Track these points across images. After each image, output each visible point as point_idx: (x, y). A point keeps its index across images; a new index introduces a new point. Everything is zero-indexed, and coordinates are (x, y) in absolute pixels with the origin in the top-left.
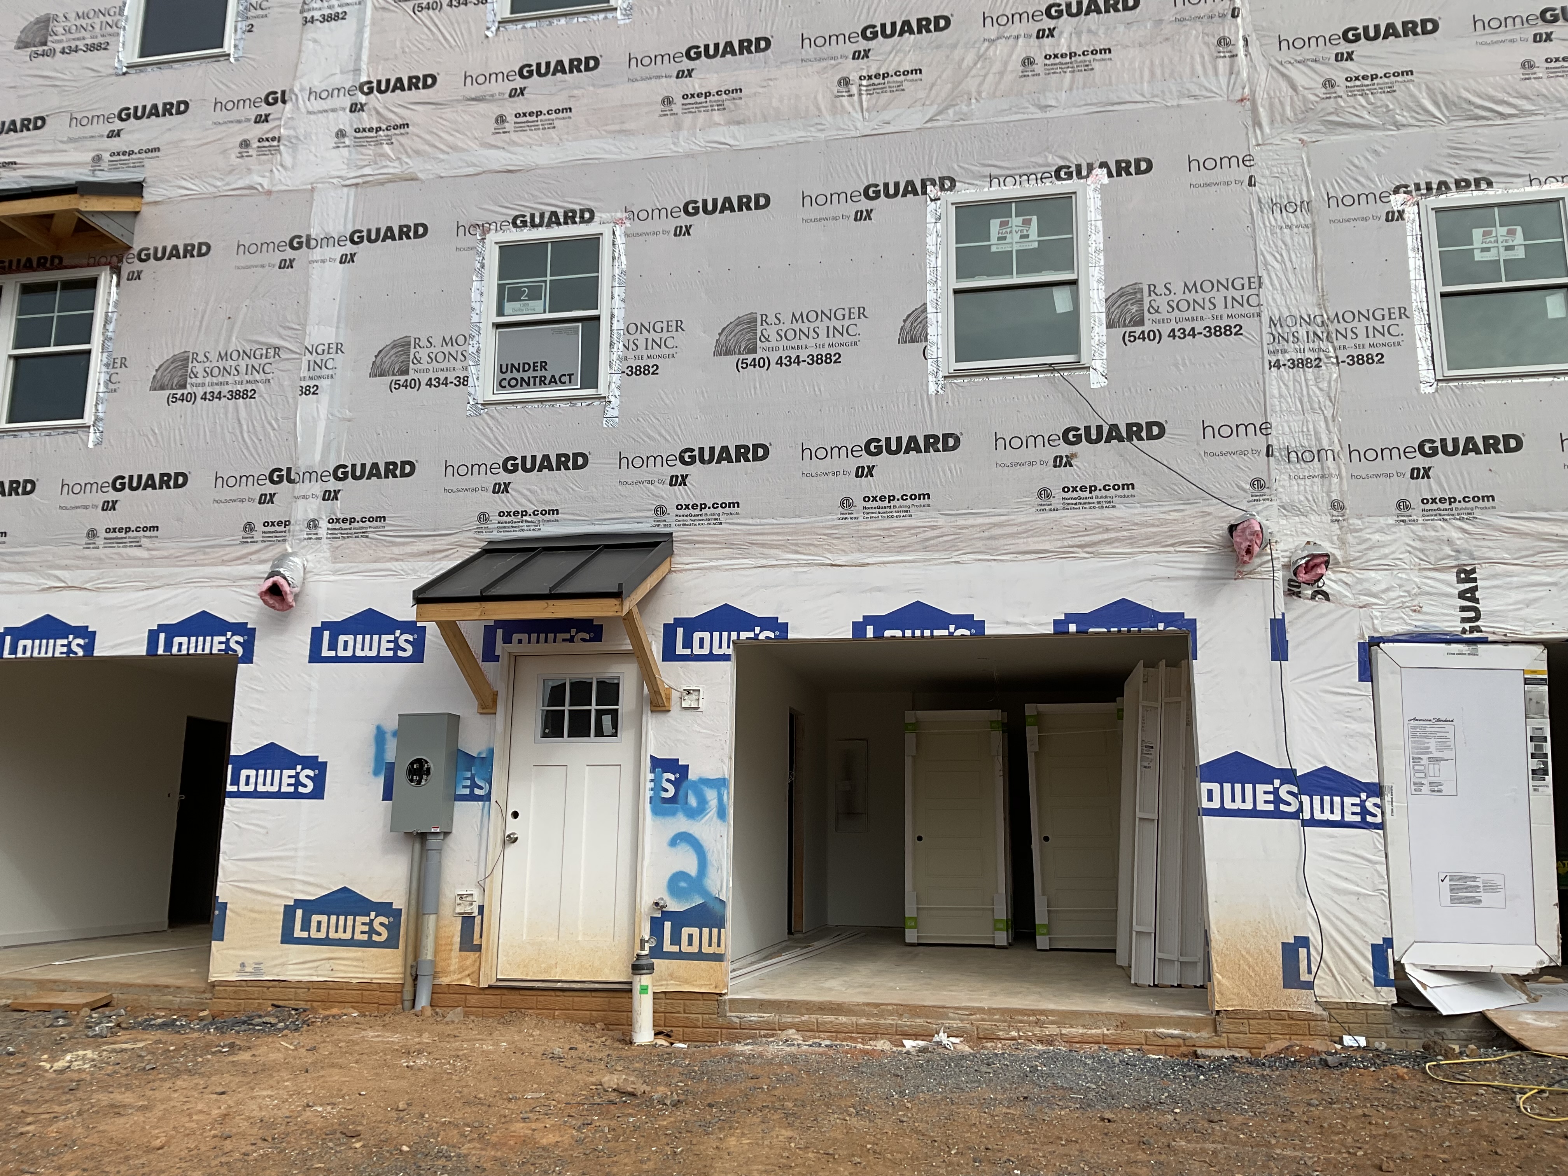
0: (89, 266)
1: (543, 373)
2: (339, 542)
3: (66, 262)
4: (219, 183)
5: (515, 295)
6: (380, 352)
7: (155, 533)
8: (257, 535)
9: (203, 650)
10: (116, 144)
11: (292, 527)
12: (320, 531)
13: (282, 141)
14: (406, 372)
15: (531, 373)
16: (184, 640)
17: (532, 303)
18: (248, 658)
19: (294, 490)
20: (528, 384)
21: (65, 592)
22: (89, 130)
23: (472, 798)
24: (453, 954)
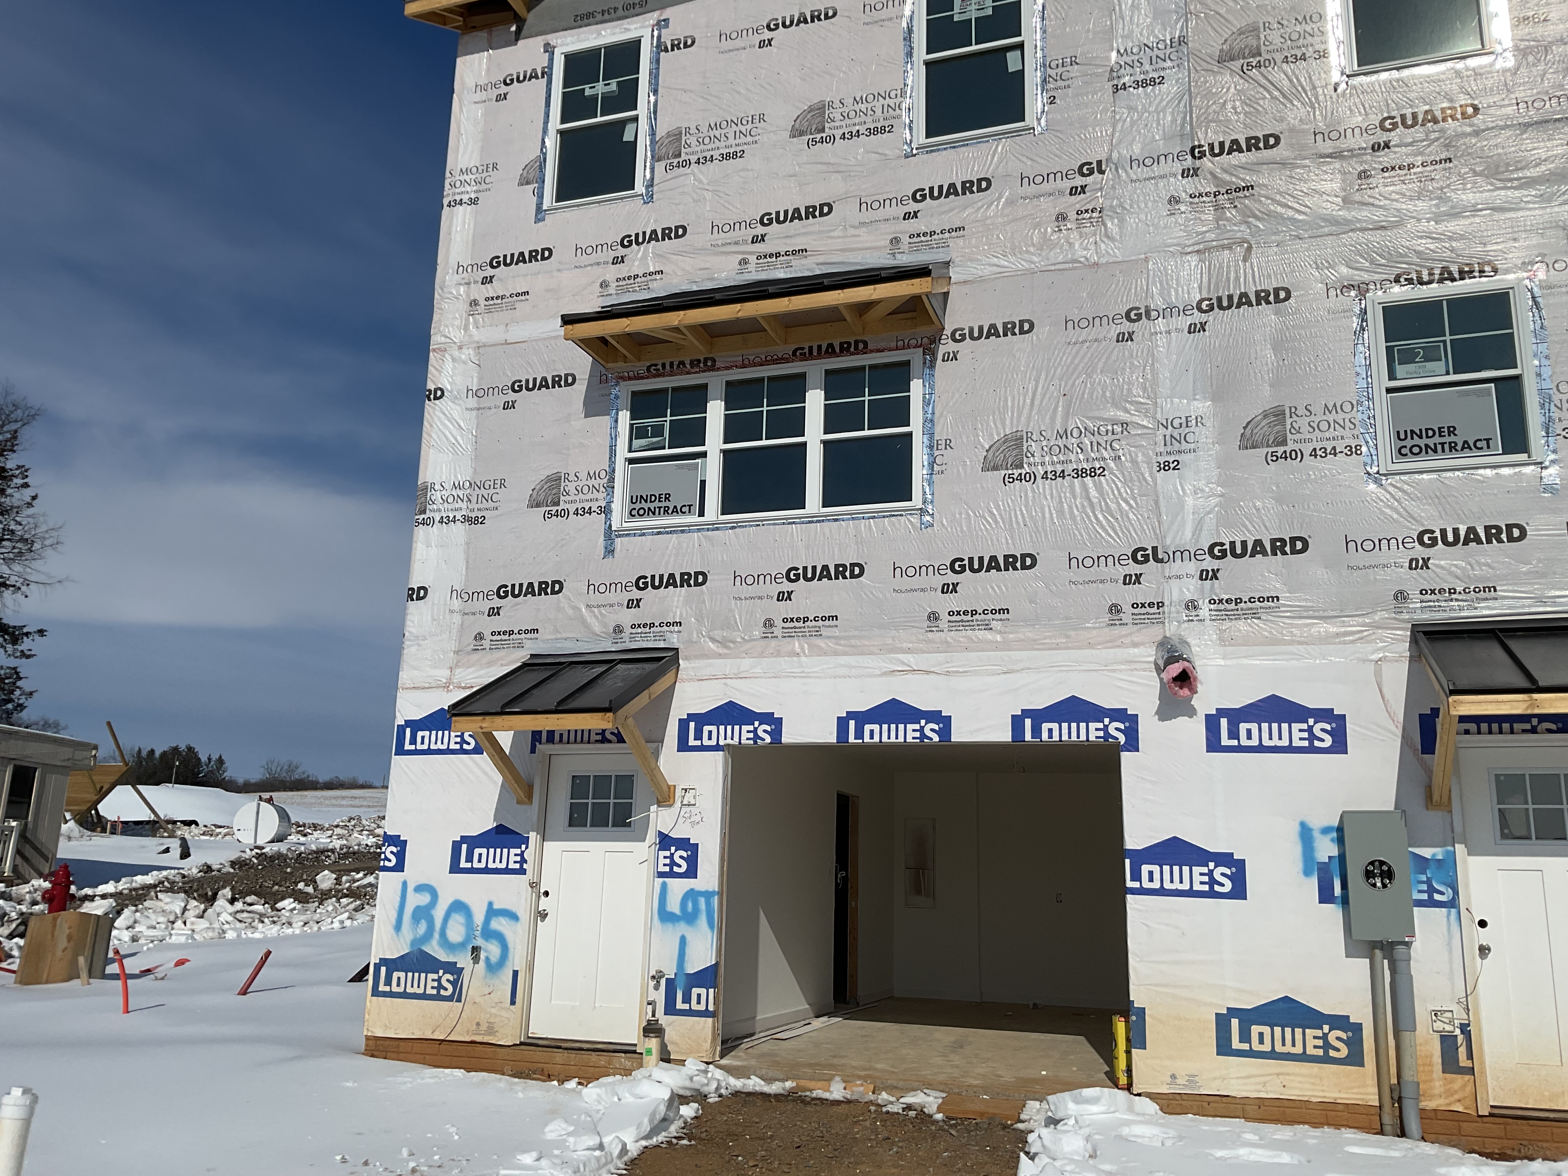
0: (897, 349)
1: (1452, 438)
2: (1227, 624)
3: (871, 346)
4: (1035, 259)
5: (1408, 357)
6: (1248, 423)
7: (1006, 616)
8: (1126, 617)
9: (1078, 737)
10: (913, 226)
11: (1166, 609)
12: (1201, 613)
13: (1105, 212)
14: (1284, 442)
15: (1437, 439)
16: (1055, 726)
17: (1429, 365)
18: (1133, 744)
19: (1163, 569)
20: (1435, 451)
21: (910, 676)
22: (882, 213)
23: (1432, 903)
24: (1435, 1075)
